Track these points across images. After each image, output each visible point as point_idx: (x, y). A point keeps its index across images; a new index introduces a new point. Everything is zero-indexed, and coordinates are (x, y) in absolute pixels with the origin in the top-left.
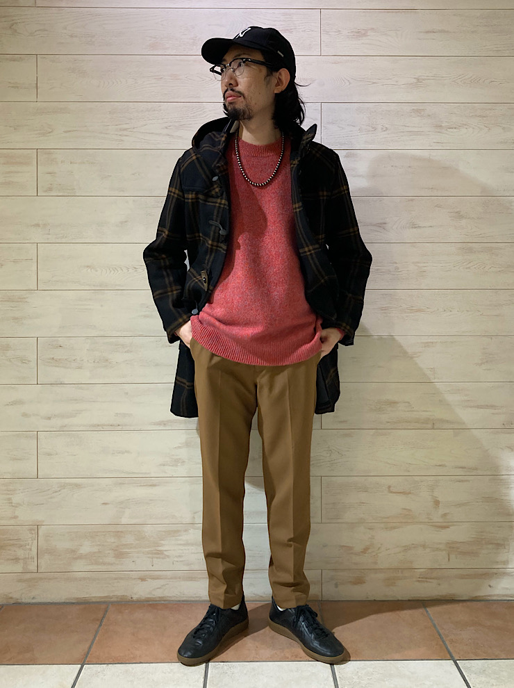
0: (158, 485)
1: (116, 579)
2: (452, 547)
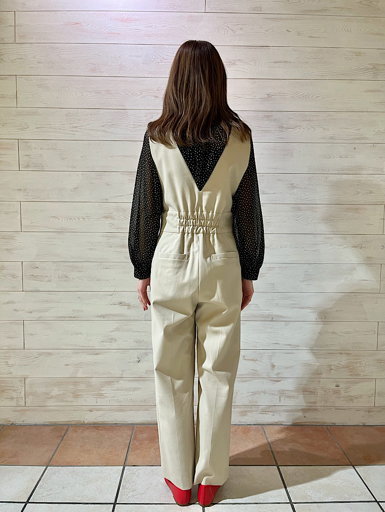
1: (74, 410)
2: (282, 393)
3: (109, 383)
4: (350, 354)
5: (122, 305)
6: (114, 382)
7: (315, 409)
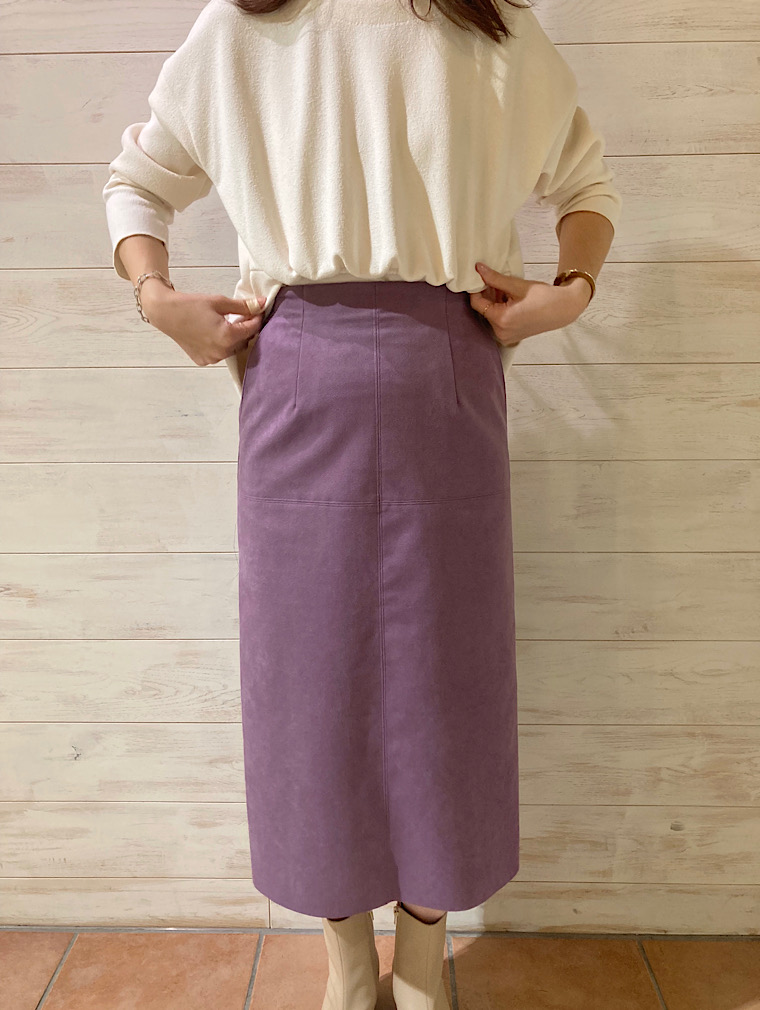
4: (718, 736)
5: (11, 595)
6: (10, 813)
7: (608, 892)
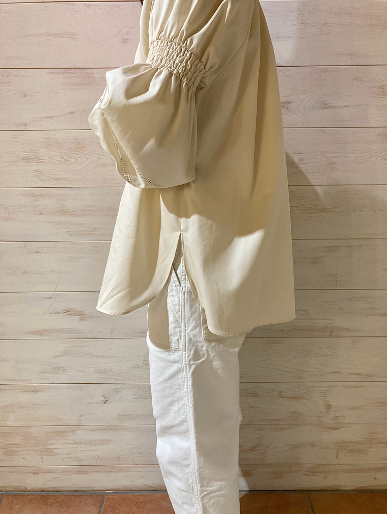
0: (40, 391)
1: (9, 472)
3: (60, 434)
5: (70, 315)
6: (68, 432)
